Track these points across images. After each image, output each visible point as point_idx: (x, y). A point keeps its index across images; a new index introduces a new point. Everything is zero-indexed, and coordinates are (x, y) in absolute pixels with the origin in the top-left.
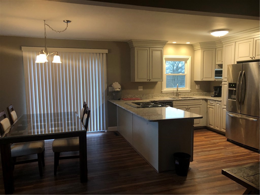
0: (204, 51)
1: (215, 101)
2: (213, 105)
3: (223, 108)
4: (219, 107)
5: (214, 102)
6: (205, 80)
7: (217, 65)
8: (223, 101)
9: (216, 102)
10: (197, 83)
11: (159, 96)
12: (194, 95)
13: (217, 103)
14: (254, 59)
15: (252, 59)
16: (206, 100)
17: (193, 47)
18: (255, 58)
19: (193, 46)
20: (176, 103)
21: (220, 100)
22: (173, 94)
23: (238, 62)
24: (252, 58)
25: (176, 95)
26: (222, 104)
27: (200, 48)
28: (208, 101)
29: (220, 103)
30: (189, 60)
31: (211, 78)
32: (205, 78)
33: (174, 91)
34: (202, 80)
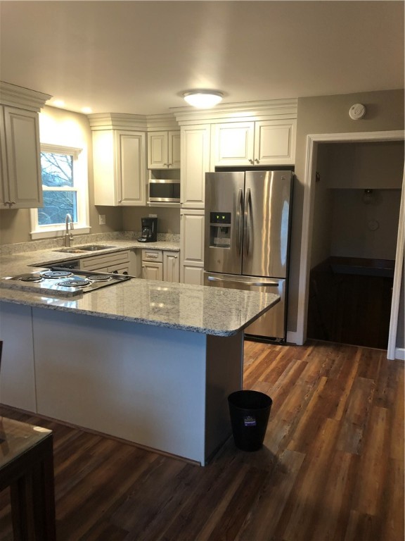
0: (120, 135)
1: (163, 251)
2: (157, 260)
3: (185, 266)
4: (174, 265)
5: (160, 253)
6: (125, 203)
7: (150, 171)
8: (184, 250)
9: (166, 254)
10: (101, 210)
11: (25, 248)
12: (97, 241)
13: (168, 256)
14: (256, 164)
15: (252, 165)
16: (137, 251)
17: (89, 123)
18: (258, 162)
19: (88, 119)
20: (86, 264)
21: (176, 248)
22: (57, 242)
23: (218, 169)
24: (252, 163)
25: (62, 242)
26: (182, 257)
27: (111, 127)
28: (143, 252)
29: (176, 255)
30: (82, 152)
31: (139, 199)
32: (126, 199)
33: (57, 232)
34: (120, 205)
